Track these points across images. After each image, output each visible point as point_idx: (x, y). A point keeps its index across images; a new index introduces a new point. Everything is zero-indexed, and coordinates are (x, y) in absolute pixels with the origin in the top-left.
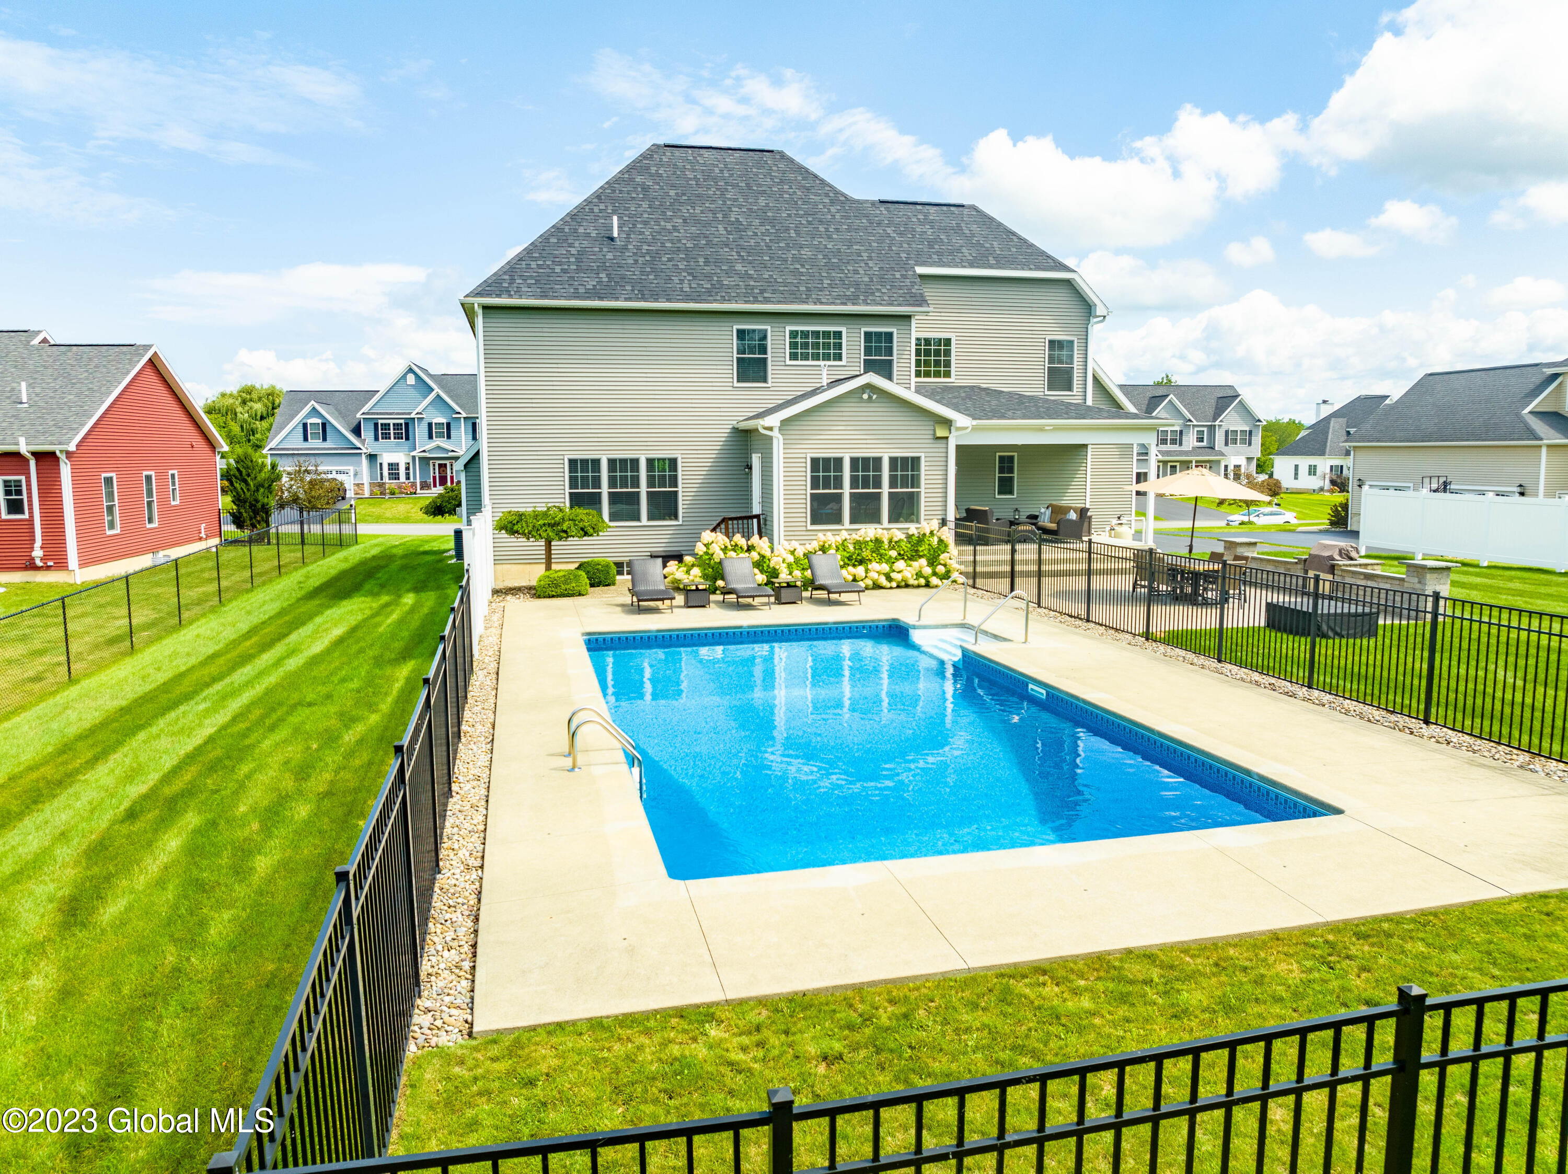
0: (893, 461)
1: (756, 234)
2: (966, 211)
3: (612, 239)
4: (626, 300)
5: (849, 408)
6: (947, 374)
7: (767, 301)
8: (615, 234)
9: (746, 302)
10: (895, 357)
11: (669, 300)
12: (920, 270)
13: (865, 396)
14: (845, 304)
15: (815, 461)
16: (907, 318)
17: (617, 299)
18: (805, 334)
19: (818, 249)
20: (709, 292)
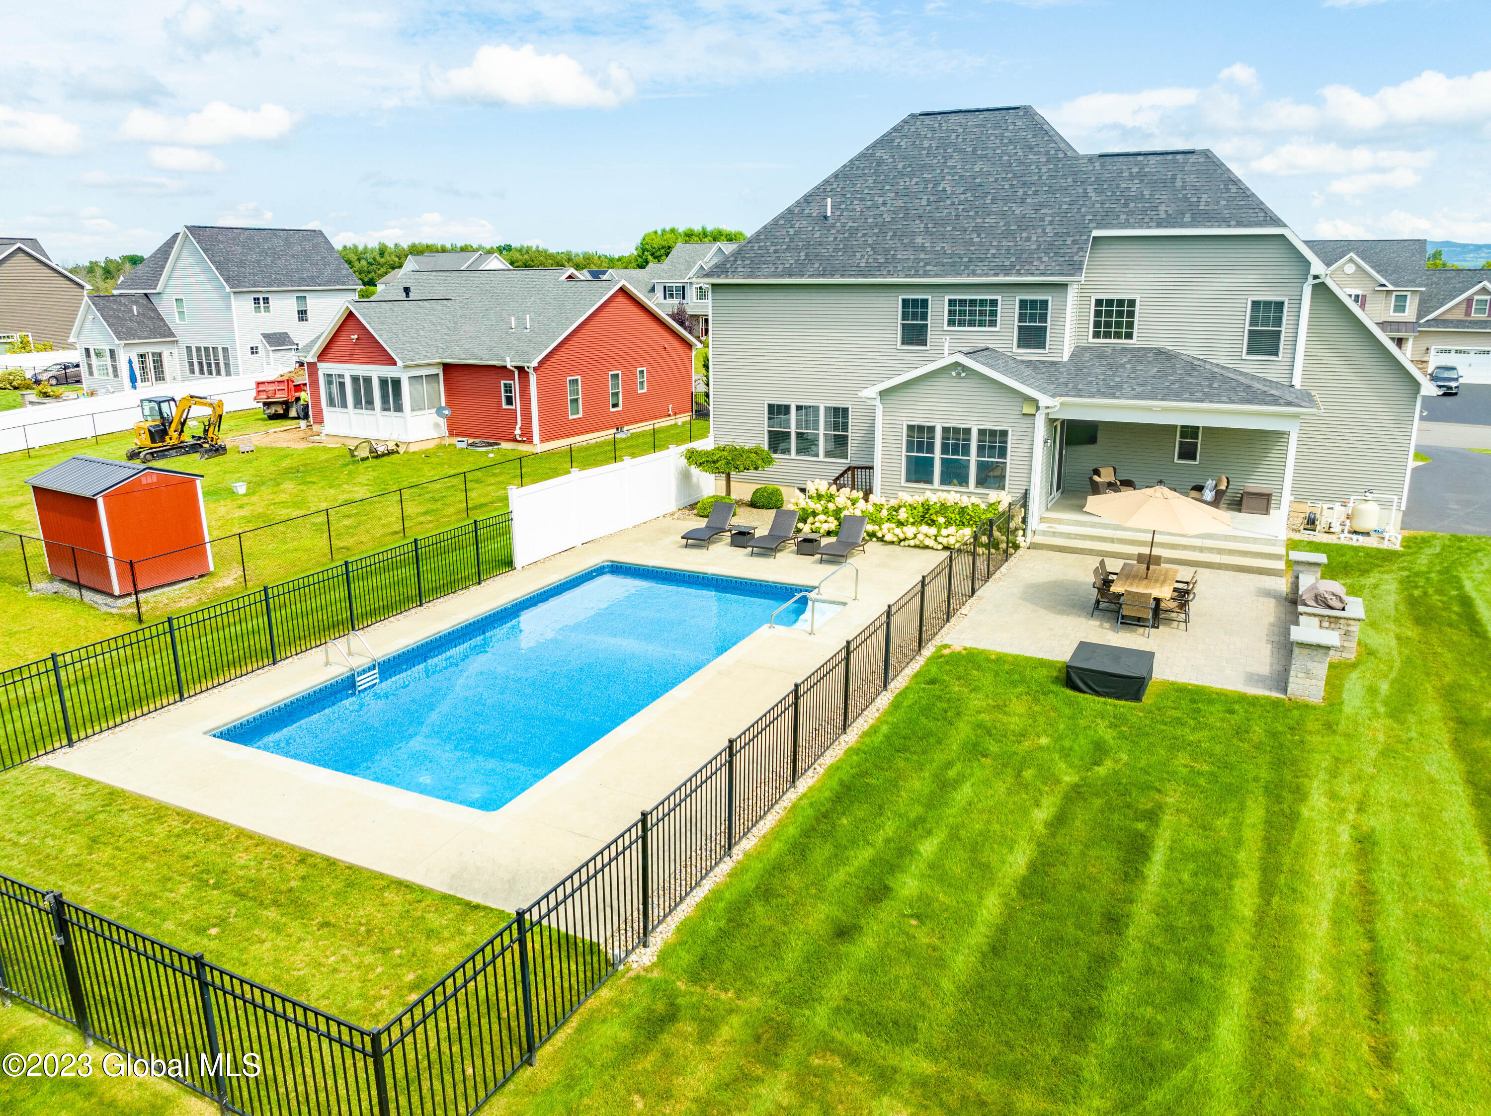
0: (982, 432)
1: (953, 203)
2: (1192, 159)
3: (826, 217)
4: (810, 276)
5: (941, 383)
6: (1129, 336)
7: (926, 274)
8: (829, 214)
9: (907, 276)
10: (1048, 324)
11: (842, 276)
12: (1096, 233)
13: (954, 374)
14: (996, 275)
15: (911, 428)
16: (1066, 285)
17: (802, 276)
18: (963, 302)
19: (1003, 214)
20: (880, 266)
